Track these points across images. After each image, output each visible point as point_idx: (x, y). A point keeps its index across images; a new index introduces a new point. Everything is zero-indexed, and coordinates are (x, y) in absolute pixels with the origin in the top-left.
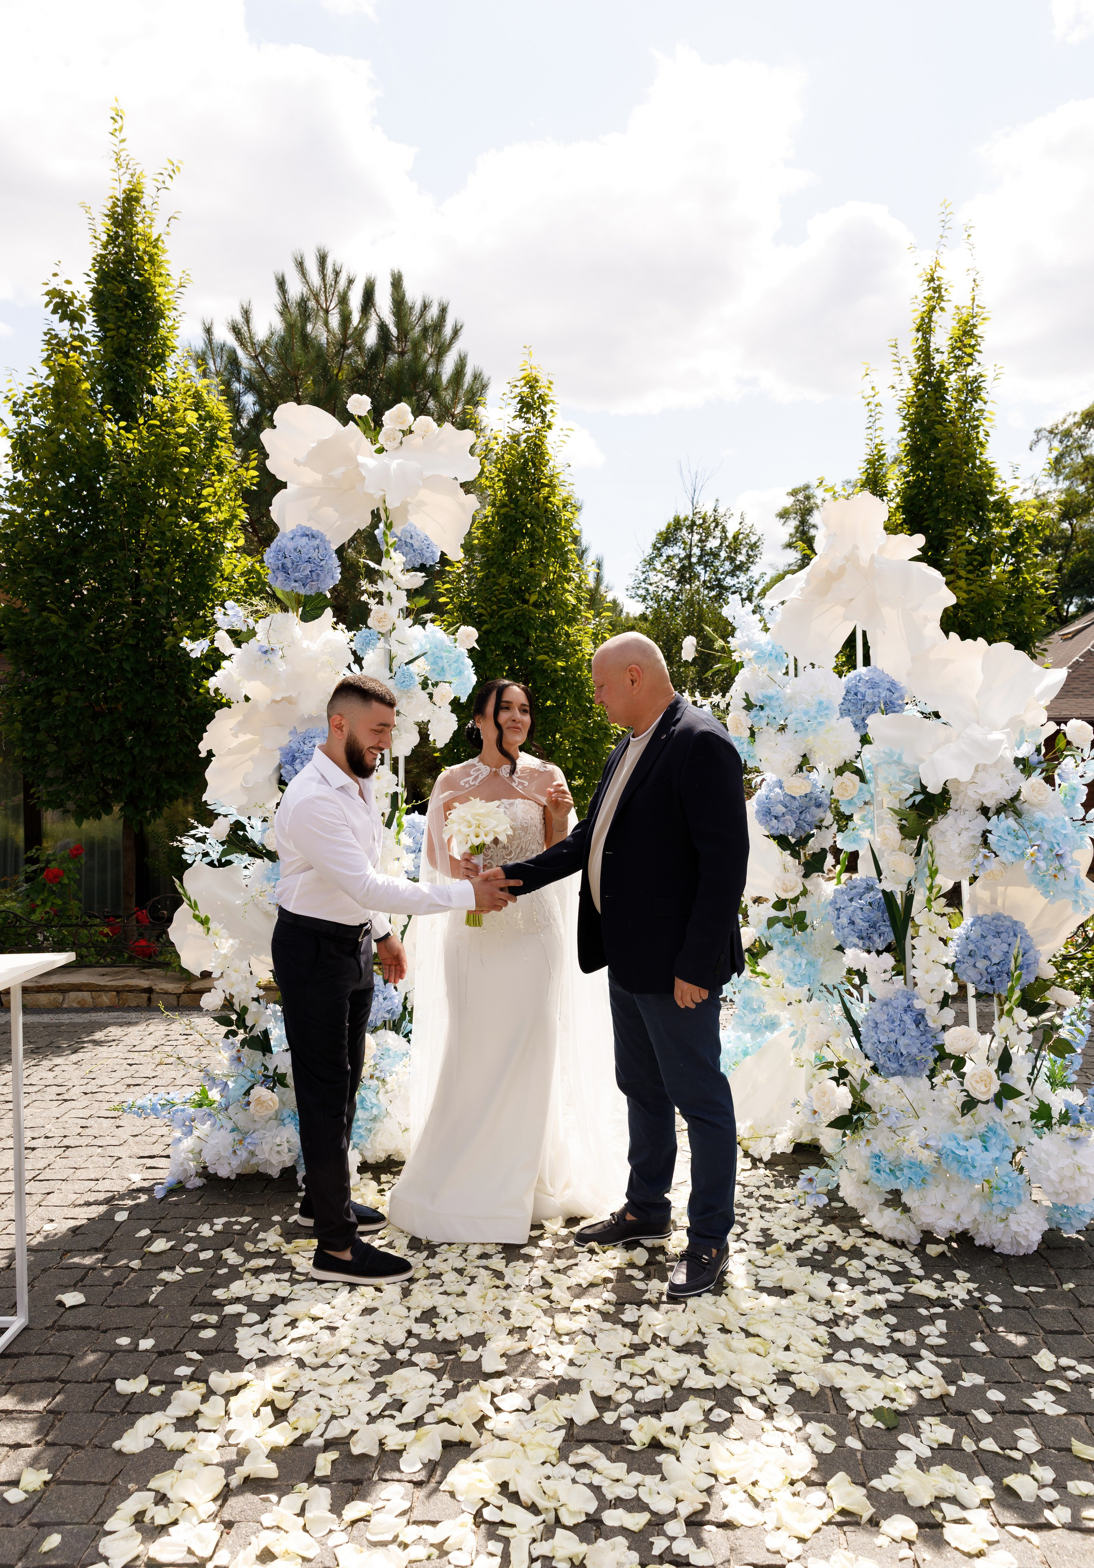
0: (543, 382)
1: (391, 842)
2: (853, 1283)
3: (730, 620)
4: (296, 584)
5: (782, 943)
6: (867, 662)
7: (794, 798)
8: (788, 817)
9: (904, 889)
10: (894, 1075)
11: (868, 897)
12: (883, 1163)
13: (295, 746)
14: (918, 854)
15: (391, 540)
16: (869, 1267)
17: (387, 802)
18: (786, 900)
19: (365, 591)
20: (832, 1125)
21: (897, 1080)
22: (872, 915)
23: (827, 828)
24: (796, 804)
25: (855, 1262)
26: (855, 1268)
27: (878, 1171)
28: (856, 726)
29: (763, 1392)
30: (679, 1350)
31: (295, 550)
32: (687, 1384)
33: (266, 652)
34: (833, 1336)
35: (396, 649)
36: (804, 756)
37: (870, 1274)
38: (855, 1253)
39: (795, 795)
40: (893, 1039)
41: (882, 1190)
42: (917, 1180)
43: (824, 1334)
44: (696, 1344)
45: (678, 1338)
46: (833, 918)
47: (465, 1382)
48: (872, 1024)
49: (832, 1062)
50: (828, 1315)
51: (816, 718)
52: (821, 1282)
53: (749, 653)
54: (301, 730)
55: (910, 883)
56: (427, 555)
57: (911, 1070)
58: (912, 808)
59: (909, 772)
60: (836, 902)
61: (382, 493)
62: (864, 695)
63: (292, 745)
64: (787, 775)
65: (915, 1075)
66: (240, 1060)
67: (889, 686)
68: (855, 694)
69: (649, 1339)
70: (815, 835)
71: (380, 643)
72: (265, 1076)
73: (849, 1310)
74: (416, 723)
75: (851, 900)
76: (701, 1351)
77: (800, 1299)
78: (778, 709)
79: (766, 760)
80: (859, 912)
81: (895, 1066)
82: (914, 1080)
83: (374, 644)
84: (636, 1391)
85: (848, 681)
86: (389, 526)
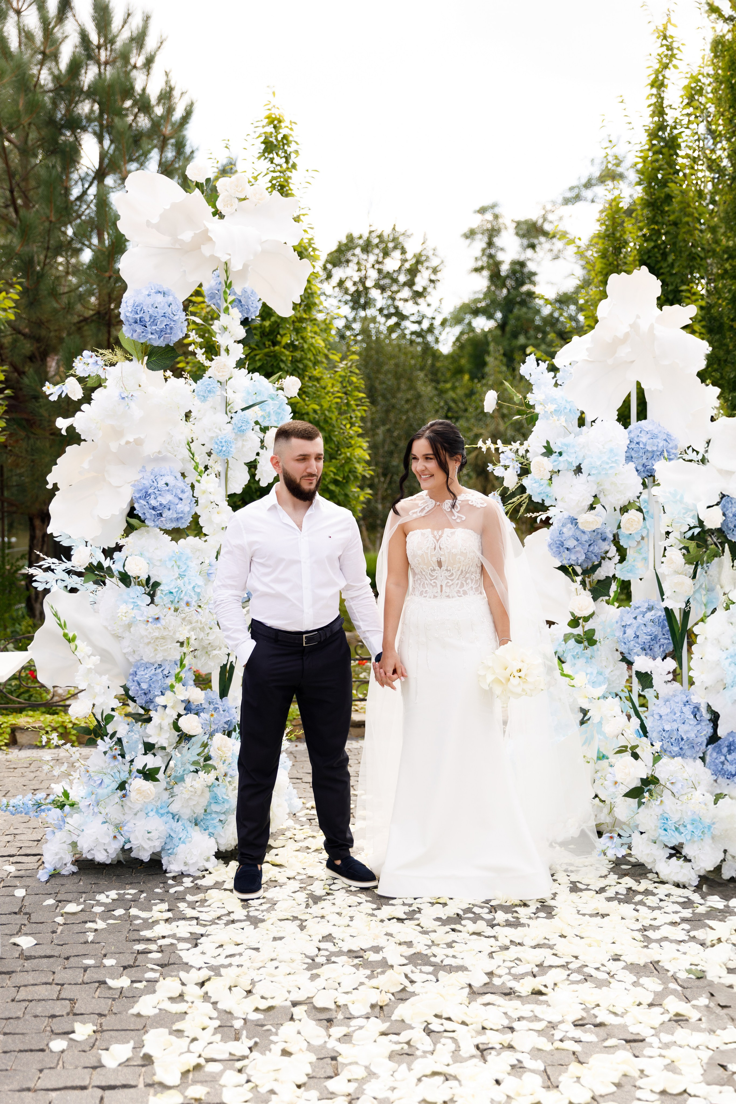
0: (286, 123)
2: (653, 909)
3: (527, 377)
4: (153, 337)
5: (574, 657)
6: (641, 417)
7: (584, 532)
8: (578, 549)
9: (683, 606)
10: (674, 756)
11: (649, 615)
12: (669, 822)
13: (147, 483)
14: (694, 577)
15: (230, 298)
16: (661, 900)
18: (580, 618)
19: (193, 342)
20: (627, 795)
21: (679, 759)
22: (654, 629)
23: (610, 559)
24: (585, 538)
25: (650, 897)
26: (651, 901)
27: (665, 830)
28: (637, 471)
29: (603, 965)
30: (534, 947)
31: (152, 305)
32: (546, 964)
33: (123, 398)
34: (645, 936)
35: (230, 395)
36: (595, 496)
37: (662, 904)
38: (647, 893)
39: (586, 530)
40: (675, 727)
41: (666, 846)
42: (698, 833)
43: (638, 936)
44: (544, 944)
45: (529, 942)
46: (619, 634)
47: (379, 970)
48: (657, 717)
49: (626, 747)
50: (639, 926)
51: (608, 463)
52: (627, 909)
53: (551, 407)
54: (149, 469)
55: (688, 601)
56: (252, 310)
57: (688, 753)
58: (692, 538)
59: (687, 510)
60: (622, 620)
61: (228, 257)
62: (645, 445)
63: (145, 482)
64: (579, 513)
65: (691, 757)
66: (114, 757)
67: (665, 437)
68: (638, 443)
69: (508, 943)
70: (599, 565)
71: (219, 391)
72: (138, 771)
73: (653, 923)
74: (246, 464)
75: (635, 618)
76: (551, 947)
77: (614, 919)
78: (574, 456)
79: (563, 500)
80: (643, 627)
81: (676, 749)
82: (690, 761)
83: (214, 392)
84: (510, 969)
85: (630, 432)
86: (229, 286)
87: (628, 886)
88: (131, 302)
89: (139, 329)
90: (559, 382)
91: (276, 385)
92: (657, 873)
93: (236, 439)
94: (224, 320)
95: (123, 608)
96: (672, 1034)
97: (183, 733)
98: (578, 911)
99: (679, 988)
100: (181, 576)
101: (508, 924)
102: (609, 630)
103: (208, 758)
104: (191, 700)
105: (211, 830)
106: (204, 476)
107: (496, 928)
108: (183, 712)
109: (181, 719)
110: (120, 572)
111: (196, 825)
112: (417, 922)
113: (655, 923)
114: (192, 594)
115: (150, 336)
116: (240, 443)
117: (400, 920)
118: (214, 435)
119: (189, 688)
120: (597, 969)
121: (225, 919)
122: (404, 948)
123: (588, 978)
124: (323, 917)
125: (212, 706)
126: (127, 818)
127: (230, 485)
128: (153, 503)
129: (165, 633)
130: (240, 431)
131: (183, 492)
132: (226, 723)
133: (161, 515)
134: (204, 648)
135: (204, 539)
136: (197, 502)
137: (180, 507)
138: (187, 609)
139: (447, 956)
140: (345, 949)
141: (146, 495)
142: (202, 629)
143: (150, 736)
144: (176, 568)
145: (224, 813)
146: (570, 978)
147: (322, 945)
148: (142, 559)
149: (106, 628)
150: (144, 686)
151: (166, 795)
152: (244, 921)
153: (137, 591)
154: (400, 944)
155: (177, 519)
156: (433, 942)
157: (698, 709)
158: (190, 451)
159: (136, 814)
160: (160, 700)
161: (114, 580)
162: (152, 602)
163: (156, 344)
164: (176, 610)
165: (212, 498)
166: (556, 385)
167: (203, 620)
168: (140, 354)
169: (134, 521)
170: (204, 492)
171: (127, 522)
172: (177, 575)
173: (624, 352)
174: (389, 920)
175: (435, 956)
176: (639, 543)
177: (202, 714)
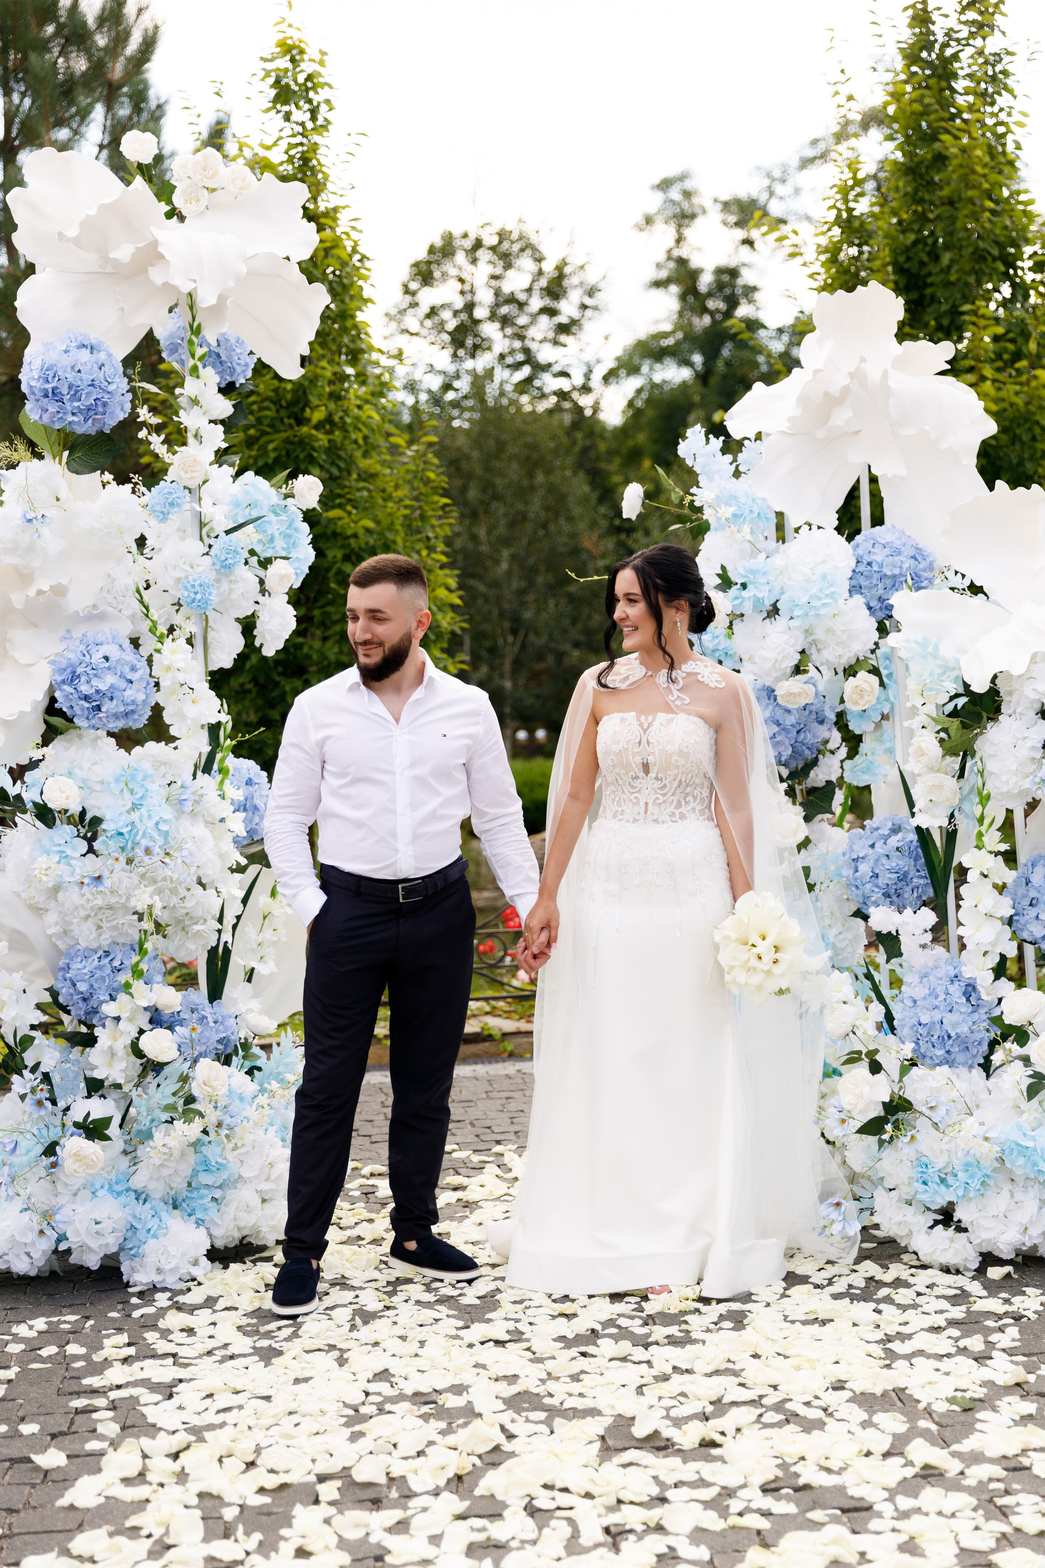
0: (312, 52)
1: (212, 795)
2: (904, 1308)
3: (689, 462)
4: (75, 419)
6: (878, 520)
7: (789, 711)
8: (780, 738)
9: (945, 823)
10: (939, 1065)
11: (894, 841)
12: (930, 1170)
13: (74, 657)
14: (961, 775)
15: (199, 352)
16: (919, 1294)
17: (205, 735)
19: (144, 424)
20: (863, 1129)
21: (946, 1069)
22: (902, 863)
23: (832, 752)
24: (790, 720)
25: (902, 1290)
26: (903, 1296)
27: (925, 1183)
28: (870, 608)
31: (73, 368)
32: (727, 1400)
33: (30, 521)
34: (888, 1350)
35: (207, 509)
36: (803, 652)
37: (919, 1300)
38: (898, 1283)
39: (790, 706)
40: (939, 1017)
41: (929, 1209)
42: (975, 1184)
43: (877, 1350)
44: (727, 1370)
45: (702, 1367)
46: (848, 872)
47: (461, 1421)
48: (909, 1003)
49: (859, 1053)
50: (879, 1335)
51: (819, 599)
52: (864, 1310)
53: (727, 511)
54: (77, 634)
55: (952, 816)
56: (239, 369)
57: (960, 1058)
58: (954, 714)
59: (946, 669)
60: (852, 850)
61: (192, 286)
62: (881, 566)
63: (72, 656)
64: (778, 680)
65: (964, 1064)
66: (40, 1103)
67: (913, 552)
68: (869, 564)
69: (669, 1370)
70: (814, 763)
71: (187, 503)
72: (76, 1125)
73: (903, 1329)
74: (238, 620)
75: (872, 846)
76: (736, 1374)
77: (841, 1325)
78: (767, 588)
79: (751, 659)
80: (884, 860)
81: (940, 1053)
82: (963, 1071)
83: (179, 505)
84: (668, 1409)
85: (857, 546)
86: (196, 331)
87: (868, 1275)
88: (37, 364)
89: (53, 408)
90: (741, 469)
91: (283, 490)
92: (916, 1253)
93: (218, 581)
94: (191, 388)
95: (42, 861)
96: (916, 1497)
97: (149, 1060)
98: (786, 1317)
99: (934, 1427)
100: (135, 807)
101: (672, 1341)
102: (832, 868)
103: (190, 1099)
104: (160, 1007)
105: (199, 1215)
106: (168, 641)
107: (653, 1348)
108: (146, 1026)
109: (143, 1037)
110: (35, 804)
111: (175, 1207)
112: (525, 1345)
113: (905, 1330)
114: (155, 835)
115: (71, 418)
116: (225, 586)
117: (499, 1343)
118: (182, 575)
119: (155, 986)
120: (807, 1404)
121: (220, 1353)
122: (503, 1384)
123: (792, 1419)
124: (376, 1344)
125: (195, 1016)
126: (62, 1200)
127: (212, 656)
128: (85, 689)
129: (113, 900)
130: (225, 568)
131: (133, 669)
132: (219, 1041)
133: (98, 708)
134: (179, 921)
135: (173, 745)
136: (157, 684)
137: (130, 694)
138: (146, 858)
139: (570, 1395)
140: (409, 1392)
141: (74, 677)
142: (174, 891)
143: (96, 1067)
144: (127, 794)
145: (220, 1187)
146: (763, 1420)
147: (373, 1387)
148: (71, 781)
149: (17, 894)
150: (82, 987)
151: (125, 1161)
152: (250, 1355)
153: (65, 832)
154: (496, 1380)
155: (126, 715)
156: (549, 1374)
157: (974, 988)
158: (141, 602)
159: (75, 1195)
160: (109, 1009)
161: (28, 816)
162: (91, 850)
163: (80, 430)
164: (130, 861)
165: (181, 678)
166: (737, 474)
167: (175, 876)
168: (56, 448)
169: (56, 721)
170: (169, 669)
171: (45, 722)
172: (129, 805)
173: (841, 417)
174: (482, 1343)
175: (551, 1395)
176: (878, 725)
177: (177, 1028)
